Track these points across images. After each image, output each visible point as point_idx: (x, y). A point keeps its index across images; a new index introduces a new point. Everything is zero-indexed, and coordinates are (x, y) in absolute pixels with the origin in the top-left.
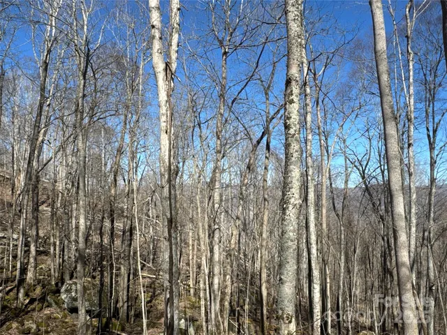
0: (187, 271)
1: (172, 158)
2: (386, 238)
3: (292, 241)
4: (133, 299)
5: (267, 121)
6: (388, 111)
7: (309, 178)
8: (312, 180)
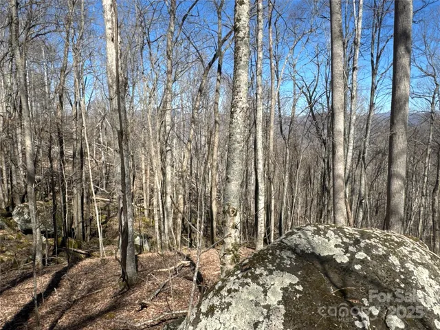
0: (141, 194)
1: (120, 69)
2: (326, 160)
3: (238, 143)
4: (87, 221)
5: (219, 42)
6: (336, 29)
7: (259, 97)
8: (261, 98)
